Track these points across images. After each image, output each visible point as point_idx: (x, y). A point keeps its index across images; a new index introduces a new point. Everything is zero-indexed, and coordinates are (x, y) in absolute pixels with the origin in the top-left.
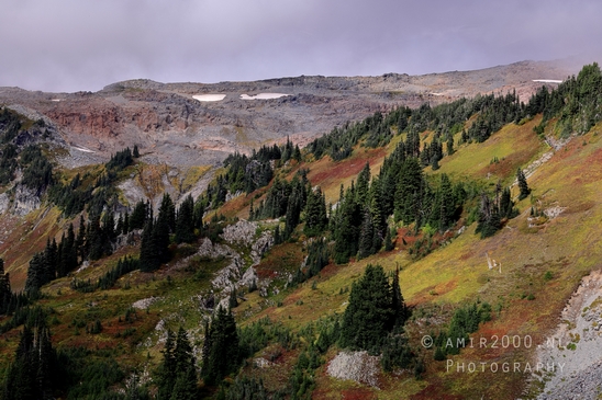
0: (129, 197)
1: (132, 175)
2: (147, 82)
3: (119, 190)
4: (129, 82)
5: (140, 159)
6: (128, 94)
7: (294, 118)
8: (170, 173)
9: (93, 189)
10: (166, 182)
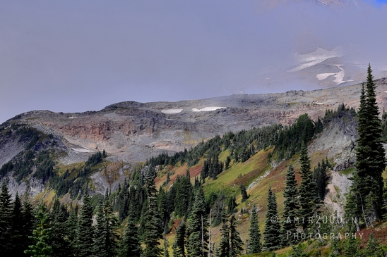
0: (96, 184)
1: (100, 169)
2: (132, 102)
3: (91, 179)
4: (120, 103)
5: (106, 159)
6: (119, 112)
7: (223, 123)
8: (125, 167)
9: (75, 179)
10: (121, 173)
